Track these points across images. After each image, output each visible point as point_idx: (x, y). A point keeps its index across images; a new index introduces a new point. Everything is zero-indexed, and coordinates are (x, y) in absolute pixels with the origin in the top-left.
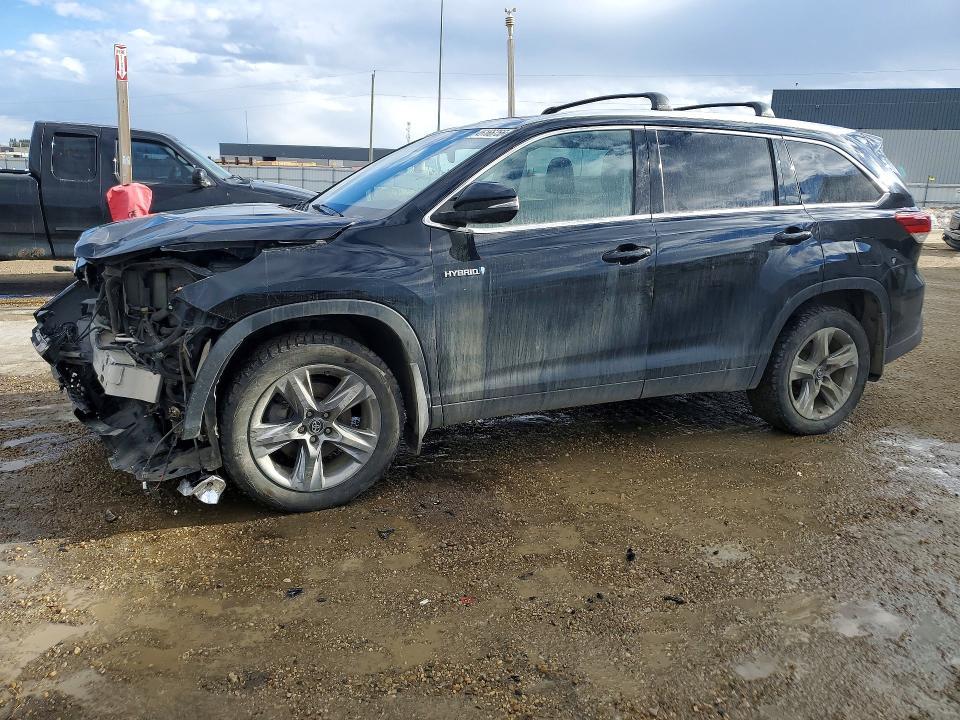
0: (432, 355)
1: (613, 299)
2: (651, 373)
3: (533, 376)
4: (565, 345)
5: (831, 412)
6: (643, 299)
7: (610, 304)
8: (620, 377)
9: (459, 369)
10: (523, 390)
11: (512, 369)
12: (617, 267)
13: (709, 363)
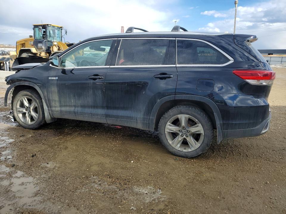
0: (47, 98)
1: (92, 90)
2: (107, 116)
3: (72, 109)
4: (80, 102)
5: (190, 150)
6: (102, 92)
7: (91, 92)
8: (97, 115)
9: (53, 103)
10: (70, 112)
11: (67, 106)
12: (92, 81)
13: (129, 117)
